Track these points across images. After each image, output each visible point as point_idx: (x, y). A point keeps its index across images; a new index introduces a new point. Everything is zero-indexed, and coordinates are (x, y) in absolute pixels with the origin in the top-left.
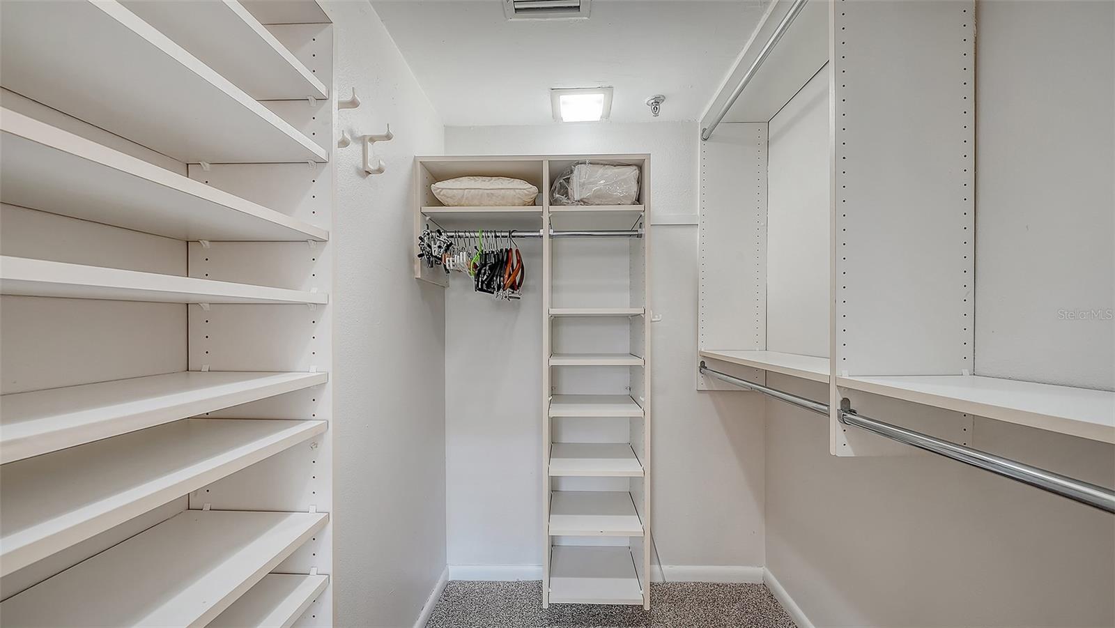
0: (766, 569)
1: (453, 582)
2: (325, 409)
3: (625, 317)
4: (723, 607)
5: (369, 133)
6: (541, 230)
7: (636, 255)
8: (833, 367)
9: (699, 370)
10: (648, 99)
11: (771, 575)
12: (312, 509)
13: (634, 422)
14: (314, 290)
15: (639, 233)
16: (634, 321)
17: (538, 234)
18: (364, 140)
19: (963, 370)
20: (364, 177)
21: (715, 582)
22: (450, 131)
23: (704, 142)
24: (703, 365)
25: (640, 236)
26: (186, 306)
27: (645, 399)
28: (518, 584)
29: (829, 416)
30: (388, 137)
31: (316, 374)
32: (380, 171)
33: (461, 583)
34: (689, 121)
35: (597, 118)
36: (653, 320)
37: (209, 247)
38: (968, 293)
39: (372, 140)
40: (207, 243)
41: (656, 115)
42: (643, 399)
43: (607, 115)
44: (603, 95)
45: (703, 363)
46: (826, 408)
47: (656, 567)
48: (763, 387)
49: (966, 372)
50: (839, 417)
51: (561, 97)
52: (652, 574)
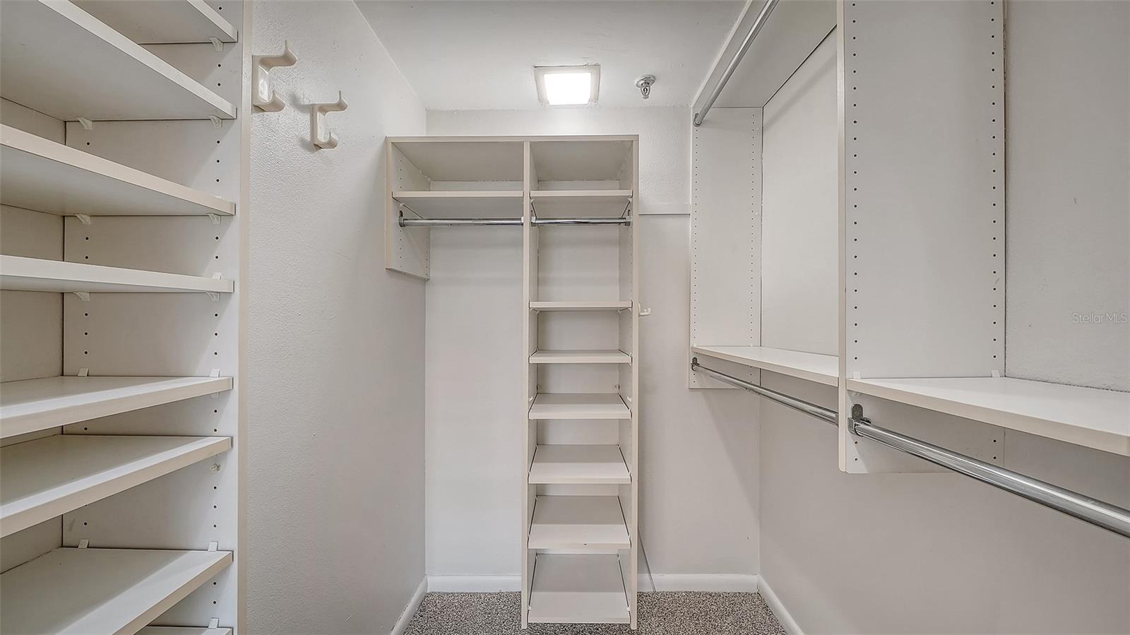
0: (761, 578)
1: (431, 594)
2: (228, 423)
3: (611, 311)
4: (715, 620)
5: (319, 101)
6: (522, 218)
7: (624, 244)
8: (843, 367)
9: (691, 366)
10: (638, 80)
11: (765, 582)
12: (213, 546)
13: (623, 423)
14: (217, 276)
15: (627, 220)
16: (621, 315)
17: (519, 222)
18: (313, 109)
19: (992, 371)
20: (311, 151)
21: (707, 591)
22: (431, 115)
23: (697, 128)
24: (695, 362)
25: (628, 224)
26: (59, 297)
27: (633, 400)
28: (500, 595)
29: (838, 425)
30: (340, 106)
31: (218, 379)
32: (331, 144)
33: (441, 595)
34: (681, 106)
35: (586, 102)
36: (642, 314)
37: (90, 223)
38: (998, 280)
39: (324, 109)
40: (88, 219)
41: (646, 97)
42: (630, 400)
43: (595, 98)
44: (590, 74)
45: (695, 359)
46: (834, 415)
47: (646, 576)
48: (757, 386)
49: (996, 373)
50: (850, 426)
51: (545, 76)
52: (640, 584)
